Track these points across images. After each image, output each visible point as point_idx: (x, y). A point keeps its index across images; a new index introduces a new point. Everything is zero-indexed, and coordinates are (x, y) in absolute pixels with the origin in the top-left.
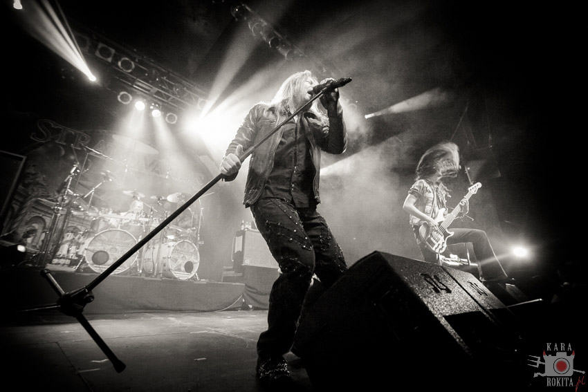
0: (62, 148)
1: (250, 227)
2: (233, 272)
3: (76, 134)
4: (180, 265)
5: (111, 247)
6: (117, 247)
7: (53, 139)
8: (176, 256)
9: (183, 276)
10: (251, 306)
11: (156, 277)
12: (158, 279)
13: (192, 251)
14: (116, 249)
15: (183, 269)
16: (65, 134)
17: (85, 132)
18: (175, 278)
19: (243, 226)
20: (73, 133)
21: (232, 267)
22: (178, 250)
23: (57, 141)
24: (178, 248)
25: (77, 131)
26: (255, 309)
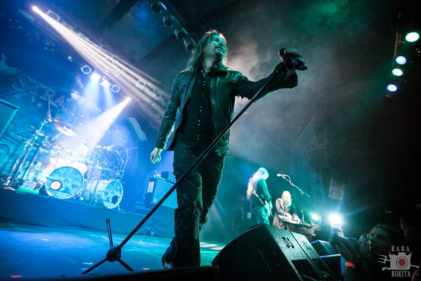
0: (33, 97)
1: (160, 176)
2: (144, 207)
3: (46, 88)
4: (109, 197)
5: (65, 178)
6: (69, 180)
7: (28, 90)
8: (108, 191)
9: (110, 206)
10: (152, 233)
11: (92, 204)
12: (93, 206)
13: (119, 188)
14: (68, 181)
15: (111, 200)
16: (38, 87)
17: (53, 89)
18: (104, 206)
19: (155, 175)
20: (44, 87)
21: (143, 203)
22: (110, 187)
23: (31, 92)
24: (110, 185)
25: (47, 87)
26: (155, 236)
